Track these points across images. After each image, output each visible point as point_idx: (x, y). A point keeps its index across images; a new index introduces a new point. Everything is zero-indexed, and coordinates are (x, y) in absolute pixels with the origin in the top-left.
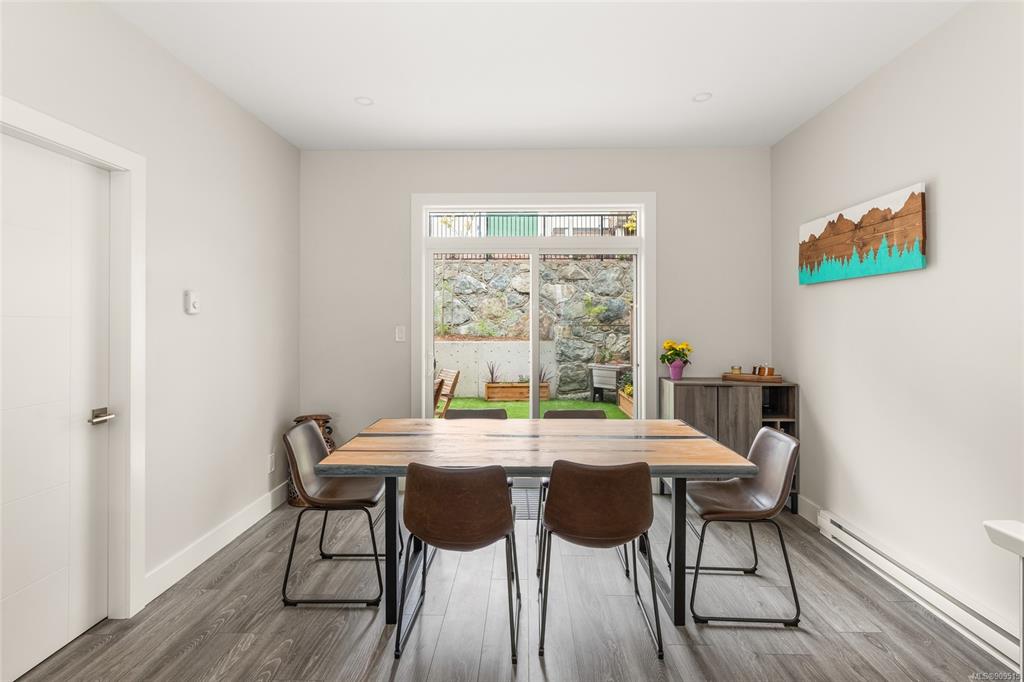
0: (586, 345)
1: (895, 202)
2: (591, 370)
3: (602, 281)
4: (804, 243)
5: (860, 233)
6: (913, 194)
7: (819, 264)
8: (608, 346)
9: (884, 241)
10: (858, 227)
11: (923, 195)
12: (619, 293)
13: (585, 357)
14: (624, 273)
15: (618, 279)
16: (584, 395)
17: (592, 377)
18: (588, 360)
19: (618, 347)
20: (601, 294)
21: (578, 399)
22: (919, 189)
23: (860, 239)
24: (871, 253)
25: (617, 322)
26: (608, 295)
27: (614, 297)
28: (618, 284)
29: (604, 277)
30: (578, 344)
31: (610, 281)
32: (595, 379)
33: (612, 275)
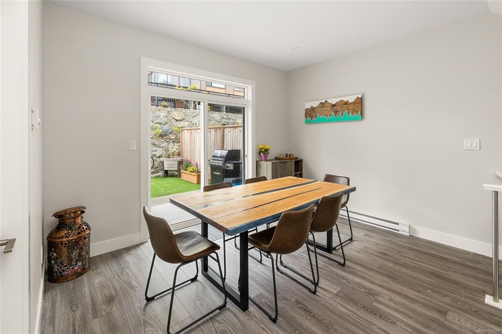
0: (158, 149)
1: (351, 99)
2: (163, 162)
3: (157, 117)
4: (307, 109)
5: (336, 108)
6: (358, 97)
7: (316, 117)
8: (169, 149)
9: (346, 111)
10: (334, 105)
11: (361, 98)
12: (166, 123)
13: (158, 155)
14: (169, 113)
15: (166, 116)
16: (157, 174)
17: (163, 165)
18: (160, 157)
19: (174, 149)
20: (157, 123)
21: (155, 177)
22: (360, 96)
23: (336, 109)
24: (341, 114)
25: (165, 137)
26: (161, 124)
27: (164, 125)
28: (166, 119)
29: (158, 115)
30: (155, 149)
31: (161, 117)
32: (165, 166)
33: (163, 114)
